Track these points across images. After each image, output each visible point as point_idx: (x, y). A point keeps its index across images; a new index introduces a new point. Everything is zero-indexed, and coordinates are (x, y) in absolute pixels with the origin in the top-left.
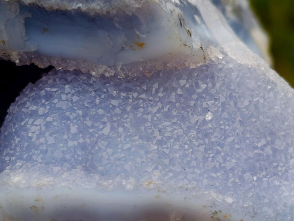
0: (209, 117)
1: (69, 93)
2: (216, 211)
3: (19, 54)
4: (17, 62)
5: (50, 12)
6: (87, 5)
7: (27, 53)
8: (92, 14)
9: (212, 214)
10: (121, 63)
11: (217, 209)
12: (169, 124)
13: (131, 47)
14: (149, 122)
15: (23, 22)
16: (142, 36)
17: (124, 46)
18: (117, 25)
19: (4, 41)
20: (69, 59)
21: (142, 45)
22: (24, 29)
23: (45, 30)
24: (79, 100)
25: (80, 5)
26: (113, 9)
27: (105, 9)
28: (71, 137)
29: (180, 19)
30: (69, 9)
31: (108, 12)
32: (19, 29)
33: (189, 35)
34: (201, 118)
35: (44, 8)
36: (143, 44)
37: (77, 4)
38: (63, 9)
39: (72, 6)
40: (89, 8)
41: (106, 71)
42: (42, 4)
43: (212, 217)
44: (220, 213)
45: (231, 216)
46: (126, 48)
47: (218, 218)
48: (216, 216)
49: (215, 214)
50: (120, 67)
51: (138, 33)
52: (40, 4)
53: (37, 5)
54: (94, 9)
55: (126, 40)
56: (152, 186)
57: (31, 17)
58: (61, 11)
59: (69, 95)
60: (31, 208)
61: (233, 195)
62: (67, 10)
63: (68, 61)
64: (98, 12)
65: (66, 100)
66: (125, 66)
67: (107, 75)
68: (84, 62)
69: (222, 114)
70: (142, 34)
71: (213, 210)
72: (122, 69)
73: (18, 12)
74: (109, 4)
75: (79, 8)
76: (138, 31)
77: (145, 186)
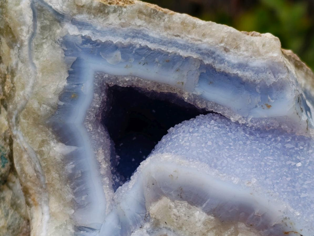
0: (299, 164)
1: (213, 125)
2: (286, 217)
3: (189, 94)
4: (186, 99)
5: (218, 72)
6: (243, 72)
7: (193, 95)
8: (244, 79)
9: (283, 219)
10: (252, 117)
11: (287, 216)
12: (272, 158)
13: (262, 106)
14: (259, 153)
15: (199, 74)
16: (271, 101)
17: (258, 105)
18: (258, 90)
19: (183, 82)
20: (220, 105)
21: (269, 107)
22: (198, 79)
23: (211, 83)
24: (218, 129)
25: (239, 72)
26: (258, 79)
27: (253, 78)
28: (206, 146)
29: (299, 98)
30: (231, 72)
31: (255, 81)
32: (196, 78)
33: (301, 111)
34: (293, 164)
35: (215, 69)
36: (271, 106)
37: (236, 71)
38: (227, 72)
39: (233, 71)
40: (244, 75)
41: (240, 119)
42: (215, 66)
43: (283, 221)
44: (288, 219)
45: (295, 224)
46: (259, 107)
47: (286, 223)
48: (285, 221)
49: (285, 220)
50: (251, 119)
51: (269, 98)
52: (213, 66)
53: (212, 66)
54: (246, 76)
55: (260, 101)
56: (250, 185)
57: (205, 72)
58: (225, 73)
59: (212, 126)
60: (169, 176)
61: (300, 211)
62: (229, 73)
63: (218, 106)
64: (248, 78)
65: (209, 128)
66: (254, 119)
67: (240, 122)
68: (228, 109)
69: (307, 166)
70: (272, 99)
71: (285, 216)
72: (251, 121)
73: (198, 67)
74: (257, 75)
75: (237, 73)
76: (270, 97)
77: (246, 184)
